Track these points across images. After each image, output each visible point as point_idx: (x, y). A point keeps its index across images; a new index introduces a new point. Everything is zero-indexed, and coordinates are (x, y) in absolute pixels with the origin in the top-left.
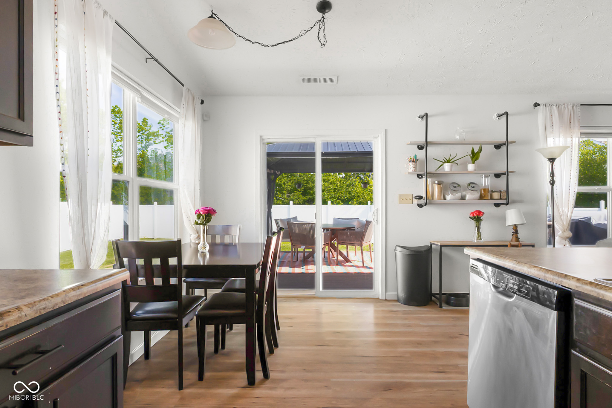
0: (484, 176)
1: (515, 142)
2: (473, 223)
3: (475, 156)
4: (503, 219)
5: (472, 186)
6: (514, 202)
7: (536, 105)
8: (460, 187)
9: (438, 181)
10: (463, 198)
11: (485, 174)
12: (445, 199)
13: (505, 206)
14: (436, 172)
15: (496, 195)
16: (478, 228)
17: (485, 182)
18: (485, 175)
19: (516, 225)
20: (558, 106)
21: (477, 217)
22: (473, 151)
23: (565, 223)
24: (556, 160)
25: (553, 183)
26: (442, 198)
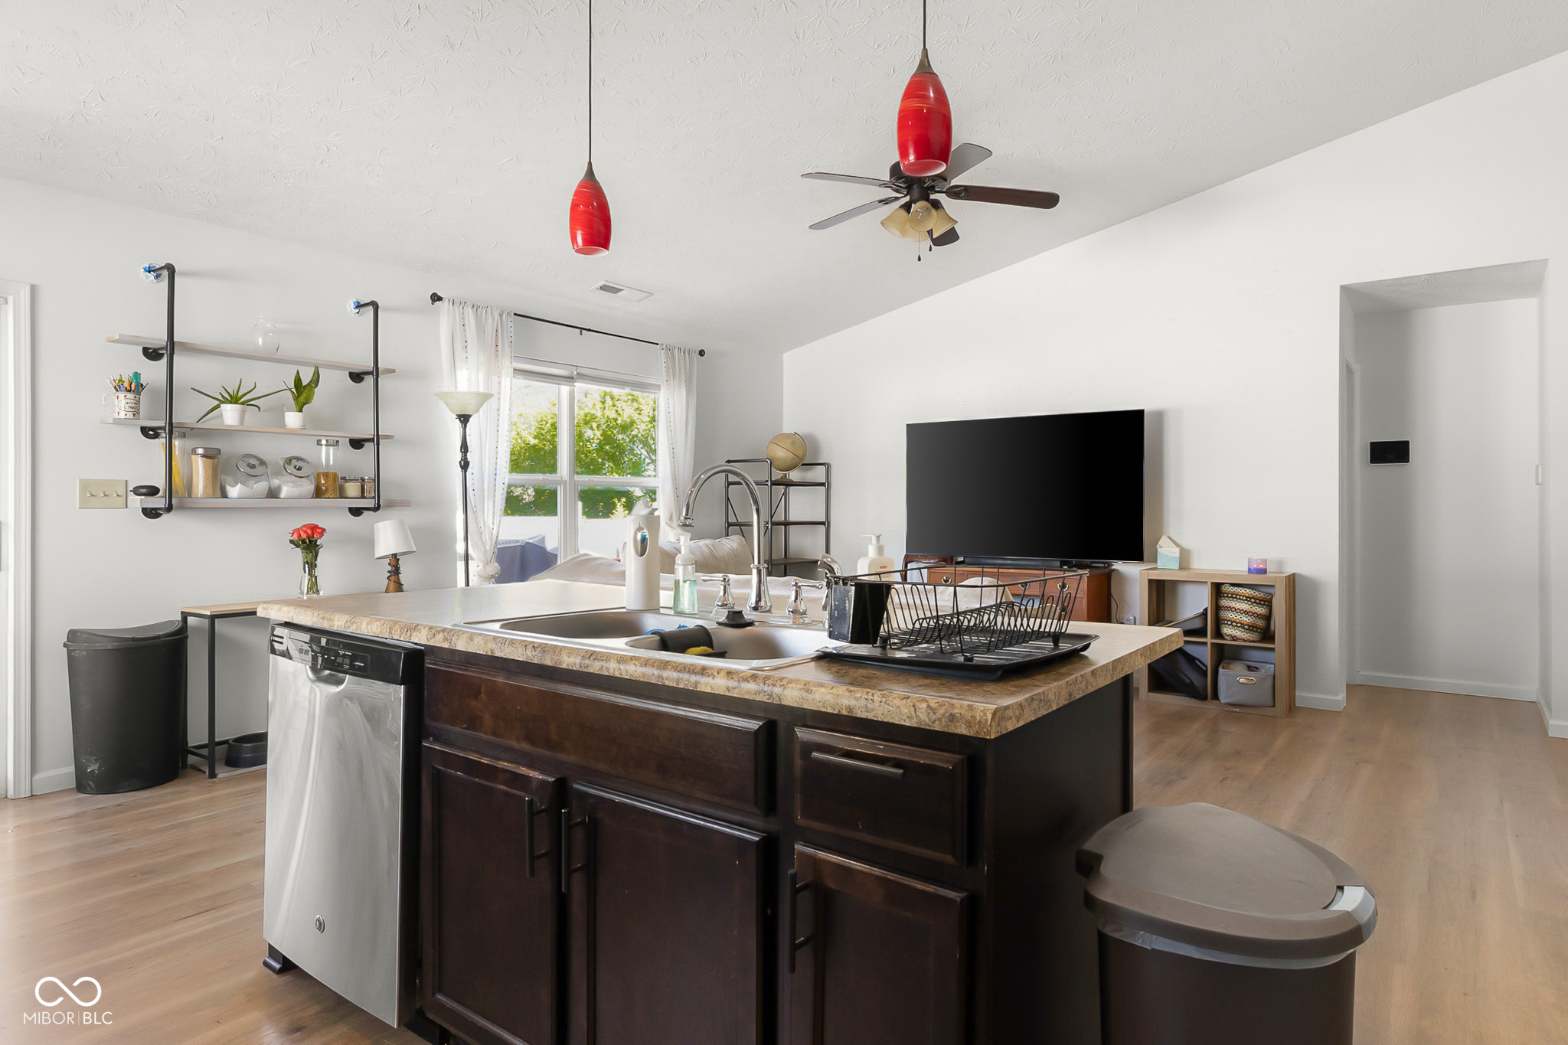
0: (324, 442)
1: (393, 371)
2: (298, 555)
3: (302, 393)
4: (368, 542)
5: (295, 464)
6: (391, 505)
7: (436, 298)
8: (267, 468)
9: (205, 449)
10: (273, 494)
11: (327, 438)
12: (224, 495)
13: (372, 512)
14: (200, 425)
15: (352, 489)
16: (311, 565)
17: (327, 456)
18: (327, 441)
19: (395, 555)
20: (475, 309)
21: (309, 543)
22: (298, 381)
23: (488, 547)
24: (471, 419)
25: (465, 465)
26: (219, 493)
